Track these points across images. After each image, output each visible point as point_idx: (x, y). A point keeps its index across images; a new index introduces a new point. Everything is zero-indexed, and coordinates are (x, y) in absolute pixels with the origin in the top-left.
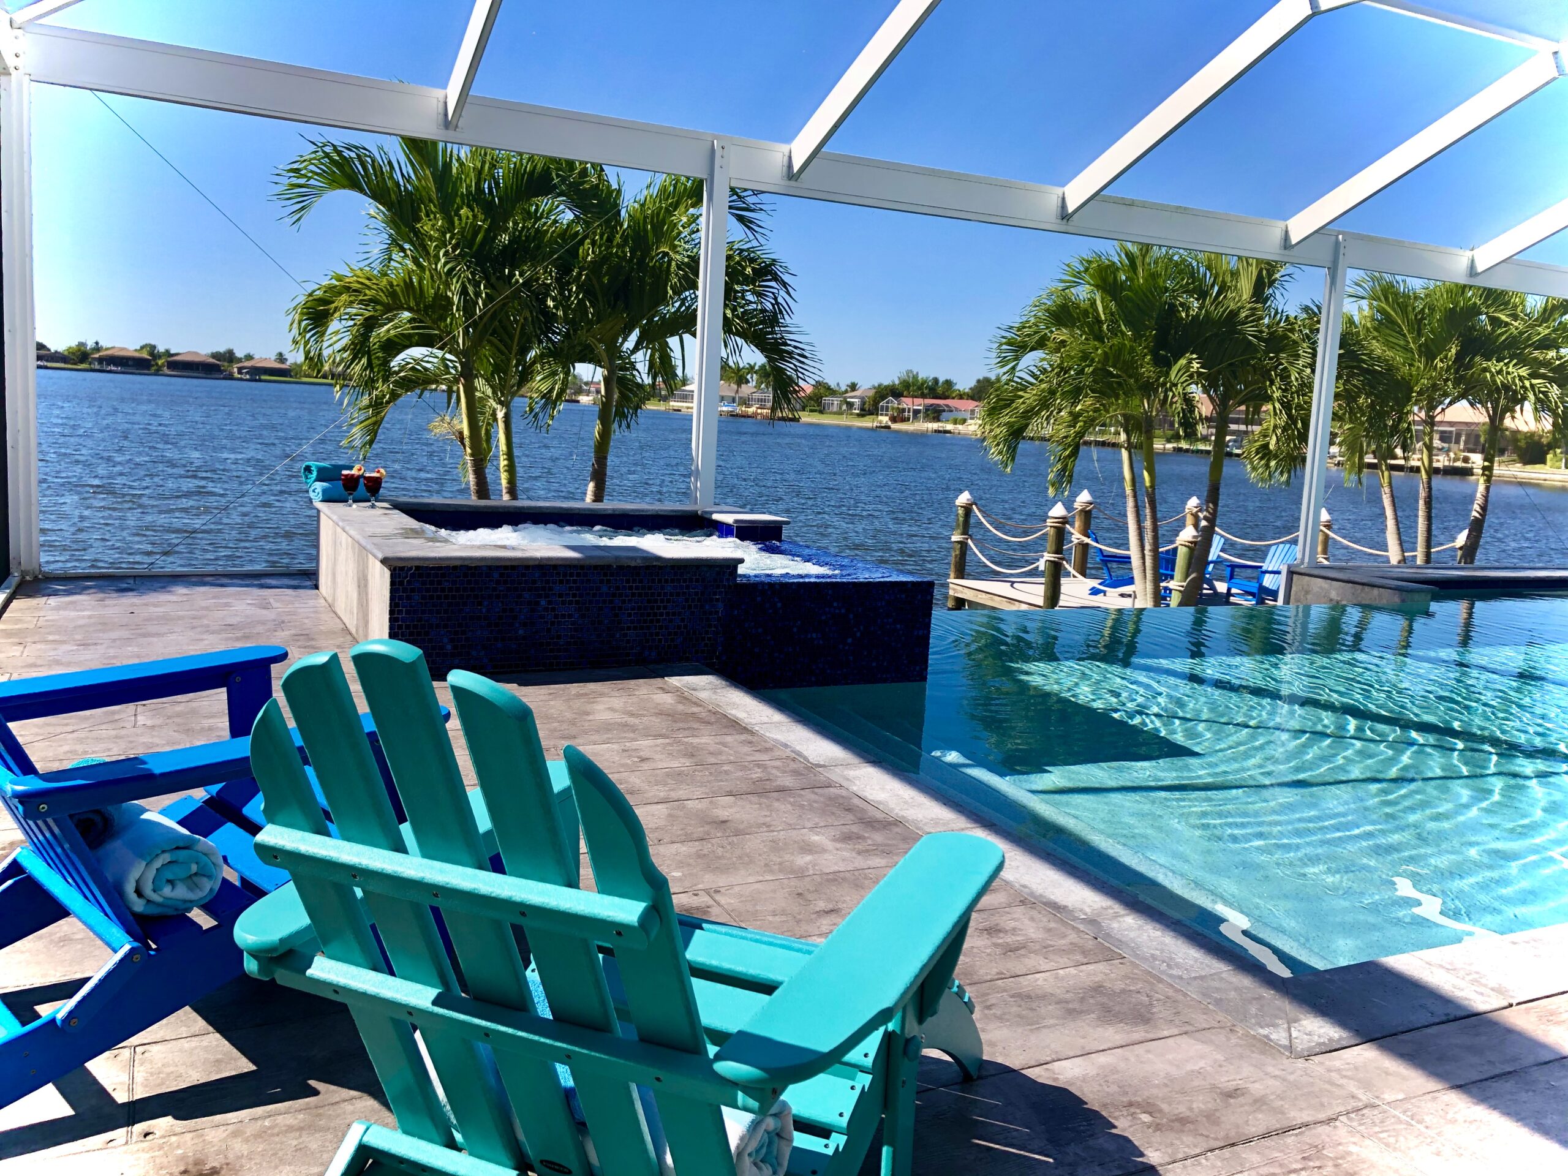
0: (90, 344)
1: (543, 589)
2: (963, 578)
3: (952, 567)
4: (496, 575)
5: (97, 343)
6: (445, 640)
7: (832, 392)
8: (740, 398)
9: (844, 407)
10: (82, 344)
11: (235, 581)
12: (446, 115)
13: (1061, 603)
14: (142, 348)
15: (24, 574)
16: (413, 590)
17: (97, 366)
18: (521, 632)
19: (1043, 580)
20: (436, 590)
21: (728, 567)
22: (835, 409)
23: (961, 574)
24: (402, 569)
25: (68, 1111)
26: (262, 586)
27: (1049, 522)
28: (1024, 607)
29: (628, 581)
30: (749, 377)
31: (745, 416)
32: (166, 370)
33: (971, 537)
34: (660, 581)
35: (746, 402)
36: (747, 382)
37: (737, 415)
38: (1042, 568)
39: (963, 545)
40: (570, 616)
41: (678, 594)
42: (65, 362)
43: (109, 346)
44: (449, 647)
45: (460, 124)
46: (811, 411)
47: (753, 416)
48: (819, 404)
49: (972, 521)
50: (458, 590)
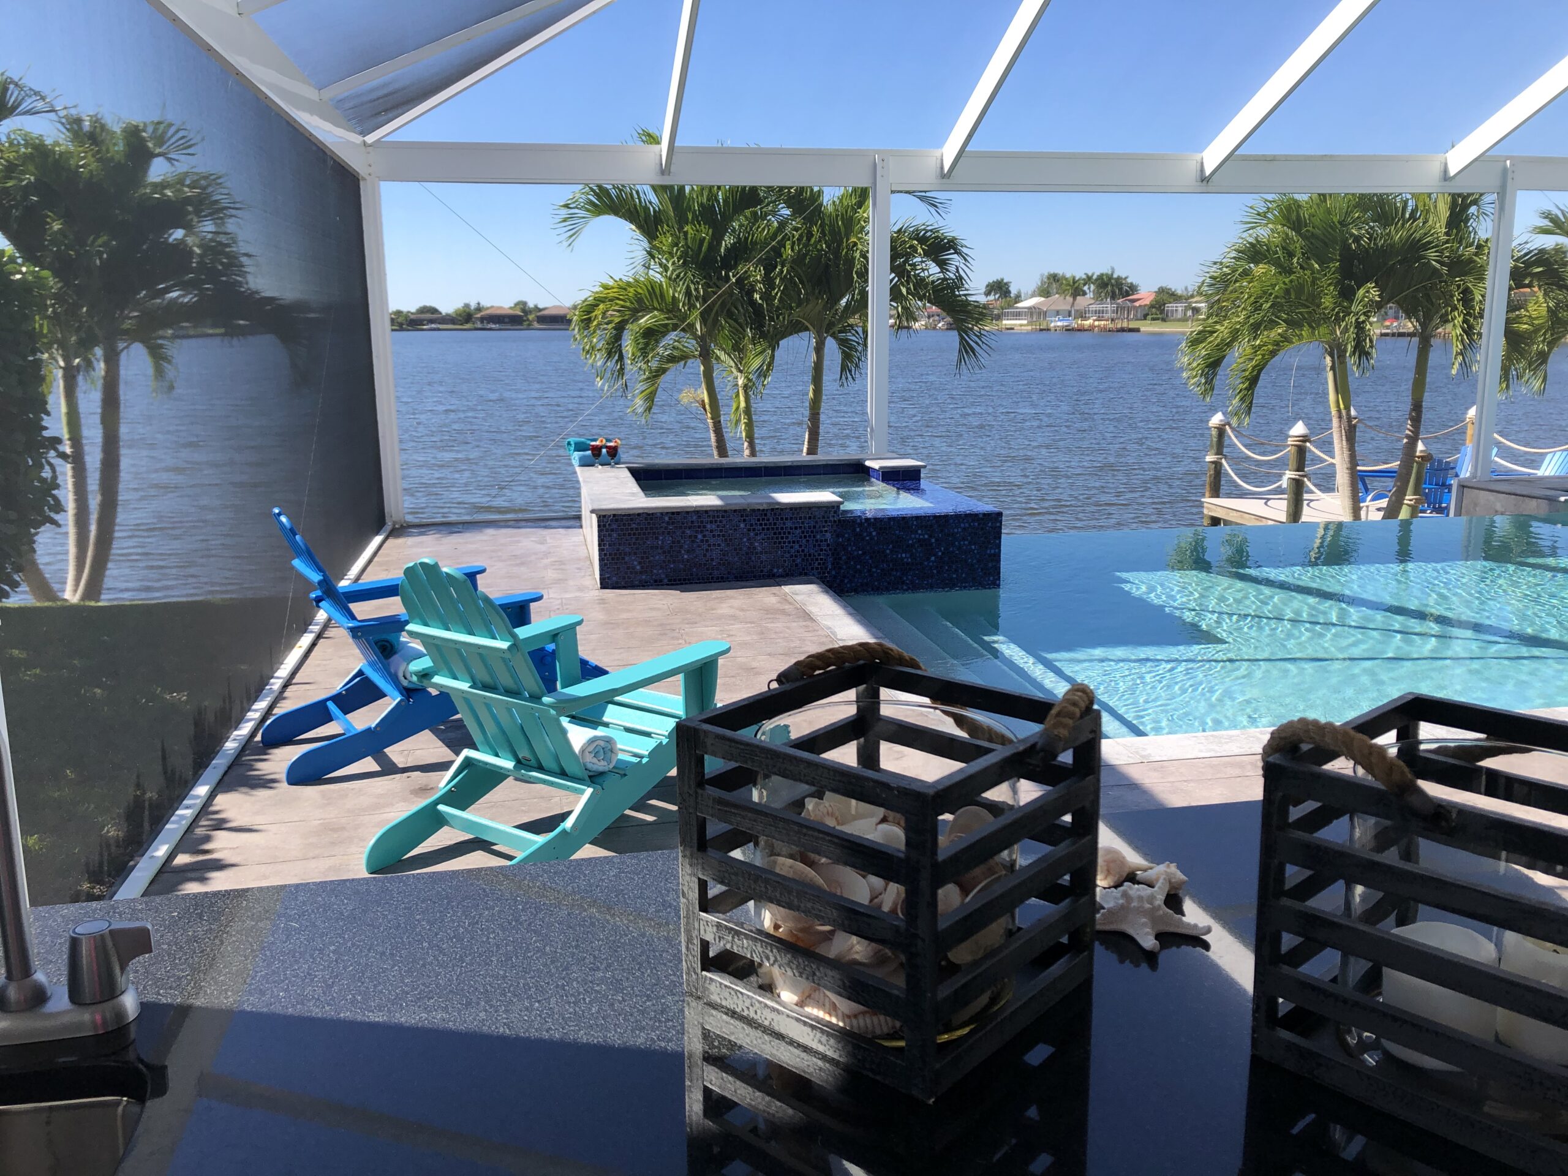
0: (473, 305)
1: (699, 527)
2: (1218, 496)
3: (1207, 487)
4: (667, 519)
5: (479, 304)
6: (635, 563)
7: (1174, 297)
8: (1077, 311)
9: (1189, 313)
10: (467, 306)
11: (529, 524)
12: (661, 164)
13: (1304, 519)
14: (516, 305)
15: (394, 523)
16: (612, 530)
17: (479, 325)
18: (686, 557)
19: (1285, 496)
20: (627, 529)
21: (833, 507)
22: (1180, 315)
23: (1216, 493)
24: (604, 516)
25: (379, 769)
26: (546, 527)
27: (1290, 441)
28: (1270, 523)
29: (759, 520)
30: (1086, 288)
31: (1081, 330)
32: (536, 325)
33: (1226, 457)
34: (782, 519)
35: (1082, 315)
36: (1084, 294)
37: (1073, 330)
38: (1285, 485)
39: (1217, 465)
40: (719, 545)
41: (796, 528)
42: (454, 323)
43: (489, 305)
44: (638, 567)
45: (672, 170)
46: (1153, 319)
47: (1091, 329)
48: (1162, 312)
49: (1226, 442)
50: (642, 529)
